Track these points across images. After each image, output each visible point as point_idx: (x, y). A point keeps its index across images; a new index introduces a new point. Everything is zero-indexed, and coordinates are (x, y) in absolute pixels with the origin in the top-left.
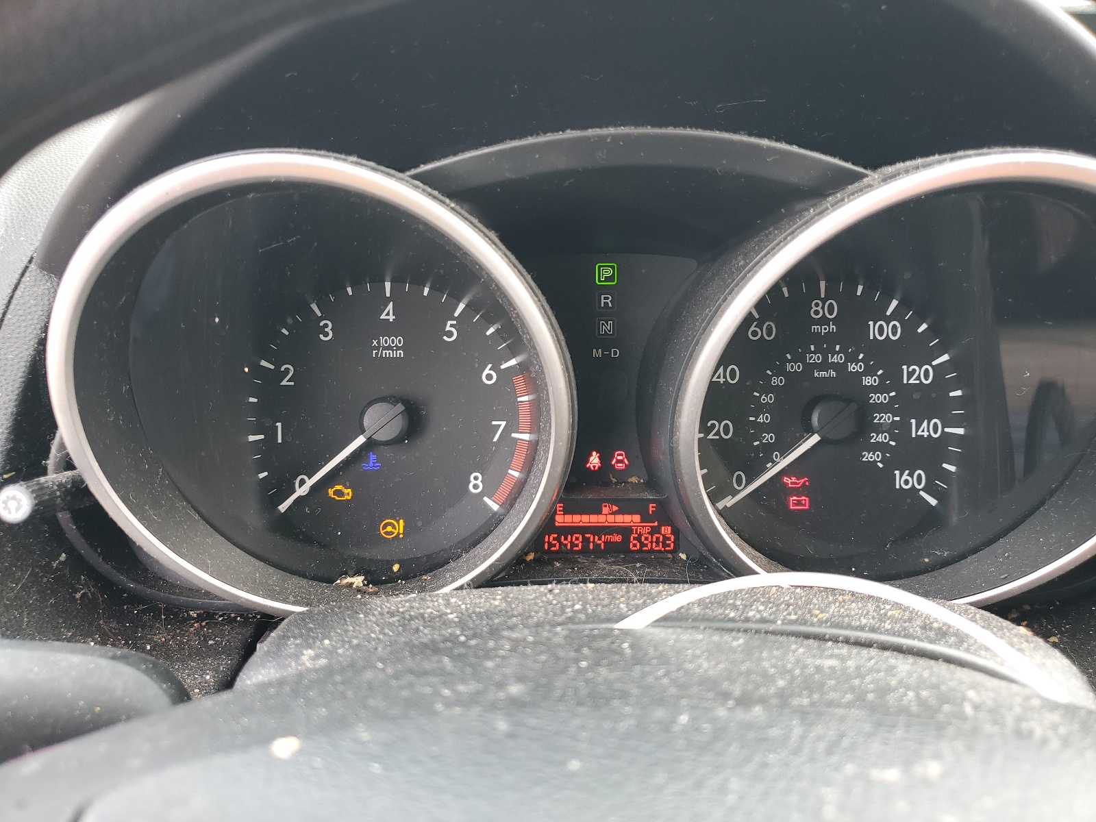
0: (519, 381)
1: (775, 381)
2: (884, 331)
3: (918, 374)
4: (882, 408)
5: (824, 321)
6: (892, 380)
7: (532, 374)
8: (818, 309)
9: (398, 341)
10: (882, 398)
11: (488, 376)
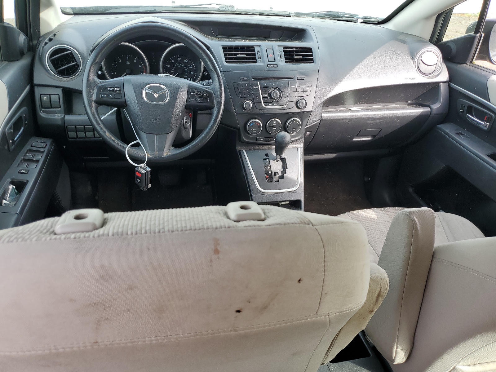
0: (144, 67)
1: (174, 67)
2: (186, 61)
3: (190, 67)
4: (186, 70)
5: (179, 60)
6: (187, 67)
7: (145, 66)
8: (178, 59)
9: (129, 62)
10: (186, 69)
11: (140, 66)
